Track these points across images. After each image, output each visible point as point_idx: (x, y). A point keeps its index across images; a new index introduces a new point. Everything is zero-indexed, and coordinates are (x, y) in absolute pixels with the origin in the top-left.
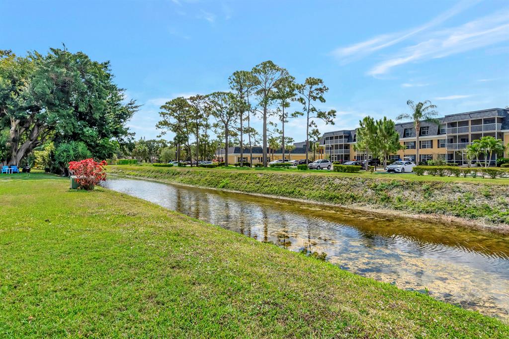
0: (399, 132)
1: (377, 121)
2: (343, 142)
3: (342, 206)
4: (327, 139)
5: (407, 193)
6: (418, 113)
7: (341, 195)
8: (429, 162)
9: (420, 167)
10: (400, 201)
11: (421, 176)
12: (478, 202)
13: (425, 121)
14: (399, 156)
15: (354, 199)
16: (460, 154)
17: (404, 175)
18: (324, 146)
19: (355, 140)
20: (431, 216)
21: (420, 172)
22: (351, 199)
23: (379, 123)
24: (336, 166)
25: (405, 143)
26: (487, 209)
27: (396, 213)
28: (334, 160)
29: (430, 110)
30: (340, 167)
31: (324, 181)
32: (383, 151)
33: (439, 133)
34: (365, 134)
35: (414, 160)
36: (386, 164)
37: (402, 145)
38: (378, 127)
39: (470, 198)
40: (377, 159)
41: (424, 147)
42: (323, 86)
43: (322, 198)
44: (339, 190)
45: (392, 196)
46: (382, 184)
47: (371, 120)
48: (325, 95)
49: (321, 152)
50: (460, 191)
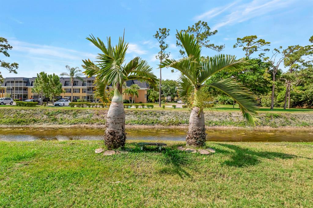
0: (62, 83)
1: (49, 75)
2: (23, 85)
3: (27, 126)
4: (8, 82)
5: (65, 116)
6: (72, 73)
7: (26, 120)
8: (78, 100)
9: (73, 103)
10: (62, 120)
11: (73, 108)
12: (94, 117)
13: (76, 78)
14: (62, 96)
15: (35, 121)
16: (92, 97)
17: (64, 107)
18: (6, 87)
19: (32, 85)
20: (76, 125)
21: (72, 105)
22: (33, 121)
23: (50, 77)
24: (17, 103)
25: (65, 89)
26: (97, 119)
27: (59, 126)
28: (14, 98)
29: (78, 72)
30: (21, 103)
31: (13, 112)
32: (52, 94)
33: (83, 85)
34: (41, 83)
35: (70, 99)
36: (54, 101)
37: (64, 90)
38: (50, 79)
39: (92, 116)
40: (48, 98)
41: (75, 92)
42: (8, 44)
43: (12, 123)
44: (25, 117)
45: (58, 118)
46: (52, 112)
47: (45, 74)
48: (9, 51)
49: (2, 92)
50: (88, 113)
